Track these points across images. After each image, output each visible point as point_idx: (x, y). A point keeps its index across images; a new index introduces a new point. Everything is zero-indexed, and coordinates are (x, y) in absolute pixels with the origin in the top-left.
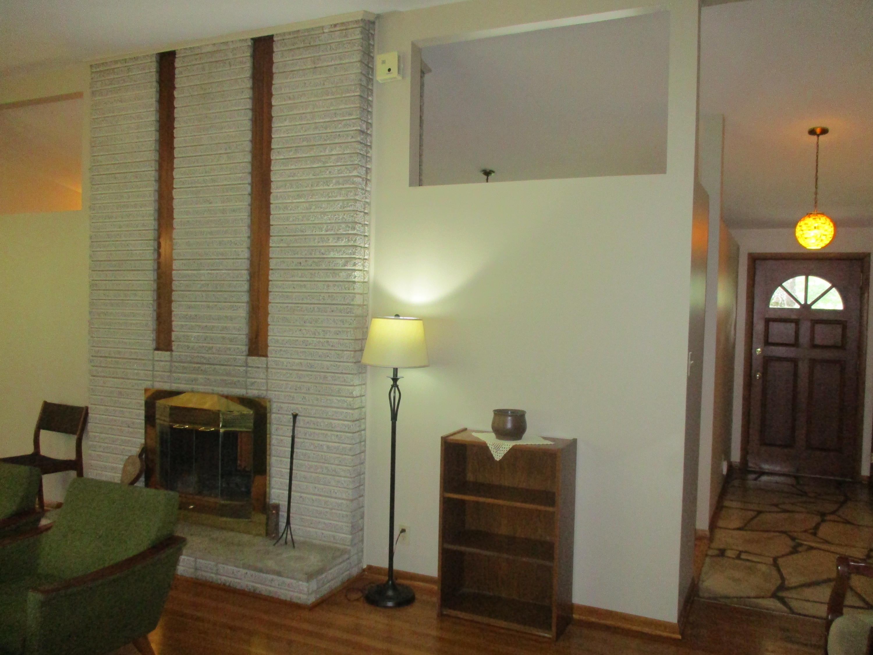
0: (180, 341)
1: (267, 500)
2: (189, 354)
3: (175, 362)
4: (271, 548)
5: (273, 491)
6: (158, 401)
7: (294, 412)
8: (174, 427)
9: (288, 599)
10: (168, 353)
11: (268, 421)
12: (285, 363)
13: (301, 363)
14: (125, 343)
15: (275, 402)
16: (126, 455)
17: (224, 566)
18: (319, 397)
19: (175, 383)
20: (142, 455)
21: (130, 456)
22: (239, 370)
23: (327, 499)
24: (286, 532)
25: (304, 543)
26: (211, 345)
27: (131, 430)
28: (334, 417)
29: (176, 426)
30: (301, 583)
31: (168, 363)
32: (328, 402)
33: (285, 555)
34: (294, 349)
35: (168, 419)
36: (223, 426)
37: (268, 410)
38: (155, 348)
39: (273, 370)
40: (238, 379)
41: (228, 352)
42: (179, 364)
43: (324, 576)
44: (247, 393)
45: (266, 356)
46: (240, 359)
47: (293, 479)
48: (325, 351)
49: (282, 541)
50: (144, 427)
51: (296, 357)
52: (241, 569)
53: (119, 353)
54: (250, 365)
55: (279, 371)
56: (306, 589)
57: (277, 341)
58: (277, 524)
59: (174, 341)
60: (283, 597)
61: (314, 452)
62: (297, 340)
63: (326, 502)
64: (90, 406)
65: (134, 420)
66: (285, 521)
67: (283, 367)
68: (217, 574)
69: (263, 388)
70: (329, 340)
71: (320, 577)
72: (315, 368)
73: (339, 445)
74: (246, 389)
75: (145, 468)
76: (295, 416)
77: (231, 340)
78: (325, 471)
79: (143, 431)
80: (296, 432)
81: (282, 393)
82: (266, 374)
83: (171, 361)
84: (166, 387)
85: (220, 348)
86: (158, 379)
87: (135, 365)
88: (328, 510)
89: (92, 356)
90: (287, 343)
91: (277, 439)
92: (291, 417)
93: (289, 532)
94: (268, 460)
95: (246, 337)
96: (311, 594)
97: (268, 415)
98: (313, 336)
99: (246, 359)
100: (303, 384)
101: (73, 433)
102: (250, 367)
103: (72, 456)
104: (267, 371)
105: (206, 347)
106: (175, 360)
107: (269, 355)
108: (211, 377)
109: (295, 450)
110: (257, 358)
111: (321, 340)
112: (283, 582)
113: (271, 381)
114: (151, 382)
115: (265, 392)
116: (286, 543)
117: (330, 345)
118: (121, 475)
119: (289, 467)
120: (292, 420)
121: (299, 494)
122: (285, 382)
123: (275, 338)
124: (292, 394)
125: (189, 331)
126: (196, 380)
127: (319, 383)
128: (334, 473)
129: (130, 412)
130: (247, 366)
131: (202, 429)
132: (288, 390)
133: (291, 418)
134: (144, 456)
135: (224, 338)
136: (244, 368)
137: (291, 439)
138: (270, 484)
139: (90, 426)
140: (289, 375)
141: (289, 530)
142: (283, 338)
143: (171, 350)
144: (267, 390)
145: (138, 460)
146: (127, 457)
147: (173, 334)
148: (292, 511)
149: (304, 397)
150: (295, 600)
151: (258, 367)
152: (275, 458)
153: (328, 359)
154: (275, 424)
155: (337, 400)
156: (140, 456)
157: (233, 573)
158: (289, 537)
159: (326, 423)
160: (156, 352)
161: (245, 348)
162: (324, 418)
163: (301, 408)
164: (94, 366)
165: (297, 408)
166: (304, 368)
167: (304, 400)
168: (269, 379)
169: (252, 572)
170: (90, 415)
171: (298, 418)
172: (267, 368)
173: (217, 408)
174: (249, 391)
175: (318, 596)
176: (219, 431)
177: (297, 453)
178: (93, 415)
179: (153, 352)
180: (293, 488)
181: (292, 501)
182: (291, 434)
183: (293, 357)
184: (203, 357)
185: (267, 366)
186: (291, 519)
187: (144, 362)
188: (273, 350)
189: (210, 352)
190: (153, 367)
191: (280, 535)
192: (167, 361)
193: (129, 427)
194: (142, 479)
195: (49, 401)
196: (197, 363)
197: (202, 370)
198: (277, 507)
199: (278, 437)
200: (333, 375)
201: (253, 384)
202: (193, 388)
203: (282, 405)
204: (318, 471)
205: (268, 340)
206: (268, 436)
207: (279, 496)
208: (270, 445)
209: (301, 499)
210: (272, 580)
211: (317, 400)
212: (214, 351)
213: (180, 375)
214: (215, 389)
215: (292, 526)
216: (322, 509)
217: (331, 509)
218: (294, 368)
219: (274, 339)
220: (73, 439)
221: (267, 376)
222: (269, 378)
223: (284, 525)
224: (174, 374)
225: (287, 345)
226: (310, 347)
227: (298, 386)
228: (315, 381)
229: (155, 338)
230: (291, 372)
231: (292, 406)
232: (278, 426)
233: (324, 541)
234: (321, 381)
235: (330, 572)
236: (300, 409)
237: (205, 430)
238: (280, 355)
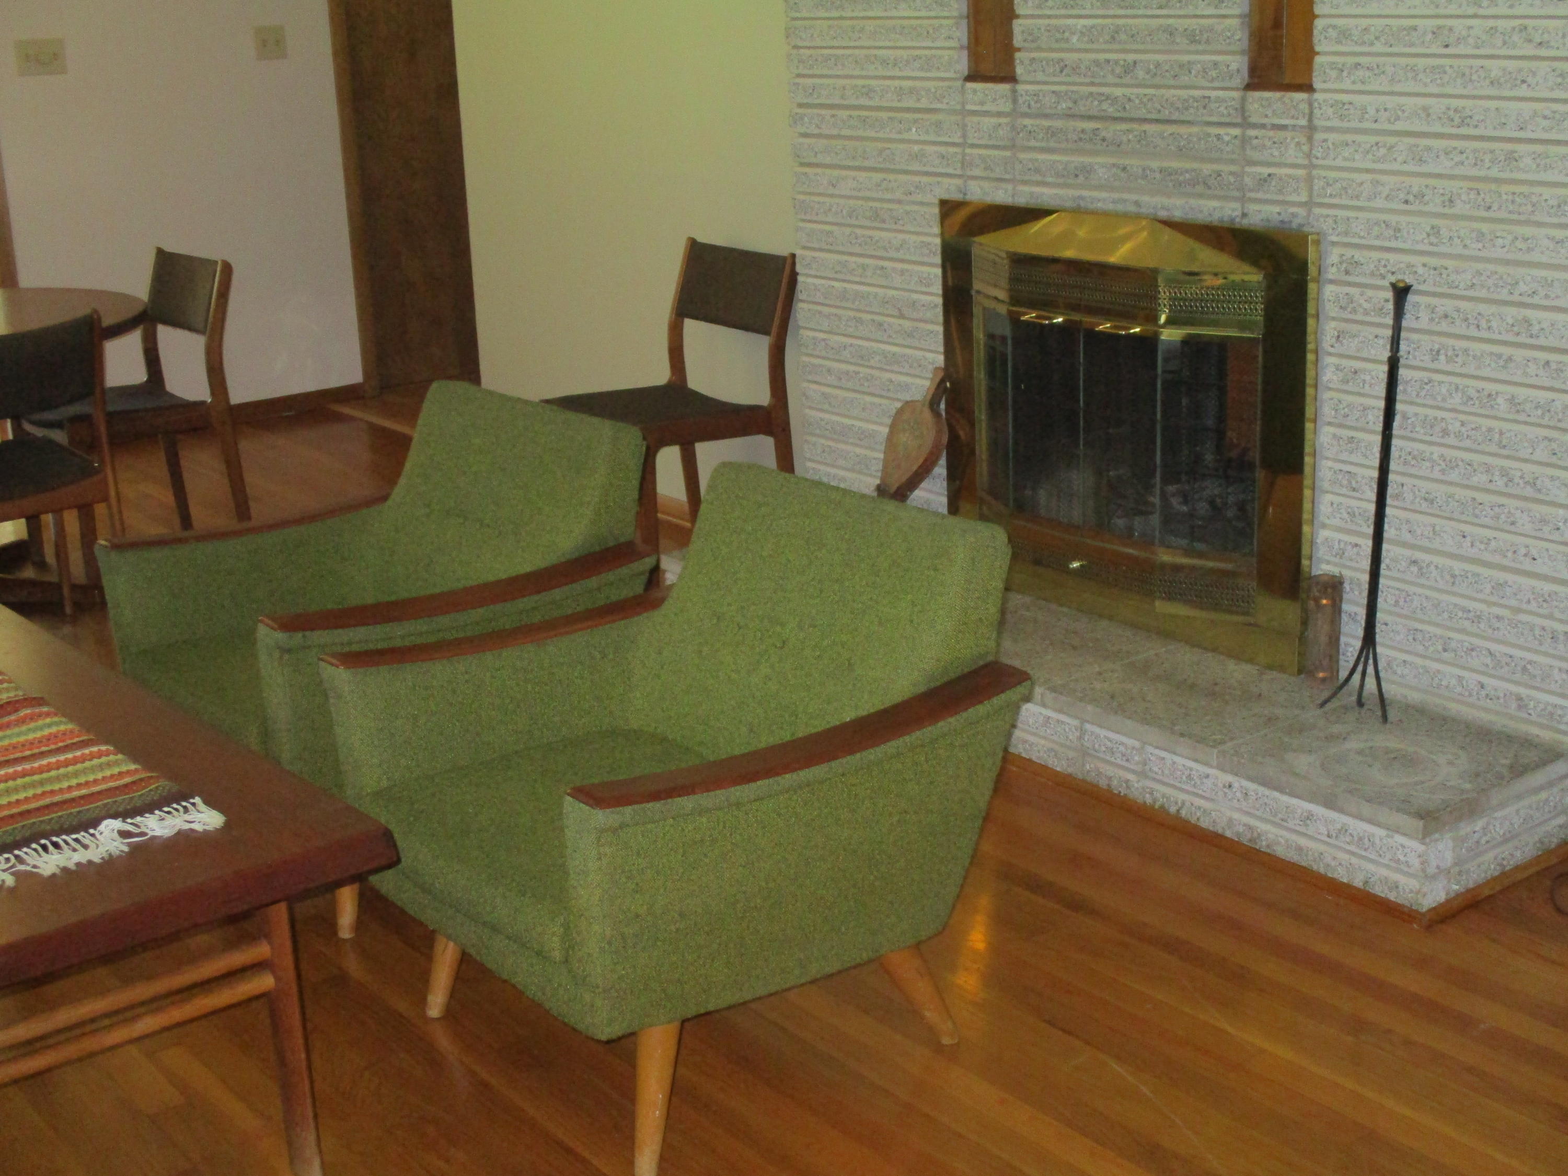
0: (1039, 49)
1: (1305, 562)
2: (1063, 88)
3: (1026, 115)
4: (1312, 715)
5: (1323, 535)
6: (977, 239)
7: (1399, 281)
8: (1022, 318)
9: (1358, 882)
10: (1004, 87)
11: (1311, 309)
12: (1372, 112)
13: (1425, 109)
14: (884, 62)
15: (1334, 244)
16: (898, 400)
17: (1163, 754)
18: (1485, 227)
19: (1025, 183)
20: (939, 405)
21: (907, 402)
22: (1218, 137)
23: (1502, 576)
24: (1360, 668)
25: (1421, 711)
26: (1131, 57)
27: (907, 324)
28: (1536, 300)
29: (1030, 316)
30: (1399, 839)
31: (1003, 120)
32: (1519, 244)
33: (1353, 744)
34: (1403, 61)
35: (1002, 295)
36: (1170, 322)
37: (1312, 270)
38: (966, 73)
39: (1332, 137)
40: (1216, 167)
41: (1185, 79)
42: (1038, 122)
43: (1480, 824)
44: (1244, 215)
45: (1308, 88)
46: (1219, 100)
47: (1389, 501)
48: (1511, 65)
49: (1348, 697)
50: (941, 319)
51: (1410, 87)
52: (1213, 772)
53: (869, 92)
54: (1253, 120)
55: (1349, 137)
56: (1416, 862)
57: (1344, 34)
58: (1334, 640)
59: (1019, 50)
60: (1342, 875)
61: (1462, 417)
62: (1415, 28)
63: (1499, 586)
64: (798, 252)
65: (915, 296)
66: (1360, 632)
67: (1367, 125)
68: (1143, 774)
69: (1294, 198)
70: (1530, 23)
71: (1465, 828)
72: (1476, 126)
73: (1550, 395)
74: (1243, 200)
75: (945, 439)
76: (1401, 293)
77: (1193, 38)
78: (1500, 483)
79: (940, 329)
80: (1403, 347)
81: (1361, 215)
82: (1305, 148)
83: (1014, 113)
84: (1001, 196)
85: (1158, 65)
86: (977, 172)
87: (914, 130)
88: (1505, 613)
89: (800, 105)
90: (1377, 38)
91: (1338, 368)
92: (1390, 295)
93: (1370, 669)
94: (1308, 435)
95: (1243, 23)
96: (1434, 877)
97: (1312, 287)
98: (1470, 11)
99: (1243, 100)
100: (1432, 182)
101: (763, 330)
102: (1254, 126)
103: (761, 396)
104: (1310, 139)
105: (1116, 62)
106: (1024, 109)
107: (1317, 85)
108: (1134, 163)
109: (1399, 407)
110: (1278, 95)
111: (1500, 23)
112: (1344, 830)
113: (1323, 173)
114: (959, 182)
115: (1301, 212)
116: (1360, 703)
117: (1530, 41)
118: (881, 456)
119: (1377, 463)
120: (1390, 306)
121: (1407, 553)
122: (1369, 177)
123: (1340, 22)
124: (1393, 219)
125: (1063, 12)
126: (1087, 170)
127: (1486, 179)
128: (1529, 492)
129: (902, 272)
130: (1245, 124)
131: (1105, 326)
132: (1379, 203)
133: (1387, 301)
134: (943, 406)
135: (1171, 32)
136: (1236, 131)
137: (1385, 368)
138: (1313, 513)
139: (802, 310)
140: (1383, 151)
141: (1371, 661)
142: (1364, 22)
143: (1010, 78)
144: (1309, 204)
145: (927, 415)
146: (899, 405)
147: (1018, 26)
148: (1382, 603)
149: (1433, 228)
150: (1380, 890)
151: (1283, 127)
152: (1331, 430)
153: (1523, 91)
154: (1334, 319)
155: (1551, 238)
156: (933, 404)
157: (1189, 777)
158: (1370, 683)
159: (1510, 321)
160: (969, 85)
161: (1238, 64)
162: (1505, 303)
163: (1424, 265)
164: (805, 135)
165: (1409, 266)
166: (1437, 128)
167: (1433, 239)
168: (1315, 167)
169: (1251, 786)
170: (800, 279)
171: (1411, 298)
172: (1311, 128)
173: (1148, 262)
174: (1252, 208)
175: (1456, 887)
176: (1156, 335)
177: (1405, 417)
178: (810, 280)
179: (963, 86)
180: (1389, 532)
181: (1383, 571)
182: (1387, 354)
183: (1398, 88)
184: (1108, 98)
185: (1310, 120)
186: (1379, 628)
187: (934, 117)
188: (1333, 66)
189: (1127, 80)
190: (964, 136)
191: (1343, 674)
192: (999, 114)
193: (902, 316)
194: (940, 470)
195: (702, 238)
196: (1090, 118)
197: (1104, 140)
198: (1334, 587)
199: (1345, 362)
200: (1539, 148)
201: (1264, 181)
202: (1081, 198)
203: (1358, 255)
204: (1475, 480)
205: (1315, 32)
206: (1310, 357)
207: (1341, 554)
208: (1316, 386)
209: (1414, 569)
210: (1309, 817)
211: (1481, 236)
212: (1140, 74)
213: (1041, 157)
214: (1146, 199)
215: (1379, 649)
216: (1482, 607)
217: (1519, 611)
218: (1399, 126)
219: (1334, 27)
220: (761, 345)
221: (1309, 156)
222: (1315, 161)
223: (1358, 644)
224: (1022, 156)
225: (1378, 47)
226: (1461, 50)
227: (1415, 190)
228: (1474, 172)
229: (965, 41)
230: (1392, 140)
231: (1392, 257)
232: (1343, 325)
233: (1486, 710)
234: (1494, 173)
235: (1498, 814)
236: (1421, 270)
237: (1113, 331)
238: (1354, 83)
